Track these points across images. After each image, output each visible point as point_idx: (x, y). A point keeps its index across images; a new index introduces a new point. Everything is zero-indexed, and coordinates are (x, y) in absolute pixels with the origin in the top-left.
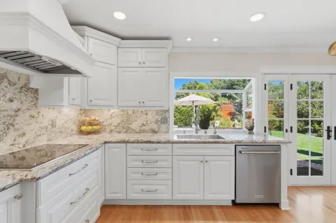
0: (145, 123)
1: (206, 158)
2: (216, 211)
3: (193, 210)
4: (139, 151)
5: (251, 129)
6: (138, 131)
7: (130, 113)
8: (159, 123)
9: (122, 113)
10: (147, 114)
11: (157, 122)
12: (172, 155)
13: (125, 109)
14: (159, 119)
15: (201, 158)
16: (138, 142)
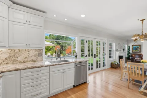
0: (28, 57)
1: (65, 71)
2: (69, 92)
3: (59, 95)
4: (30, 74)
5: (76, 57)
6: (22, 61)
7: (17, 51)
8: (37, 56)
9: (10, 51)
10: (29, 51)
11: (35, 55)
12: (50, 72)
13: (12, 48)
14: (37, 54)
15: (63, 71)
16: (29, 68)
